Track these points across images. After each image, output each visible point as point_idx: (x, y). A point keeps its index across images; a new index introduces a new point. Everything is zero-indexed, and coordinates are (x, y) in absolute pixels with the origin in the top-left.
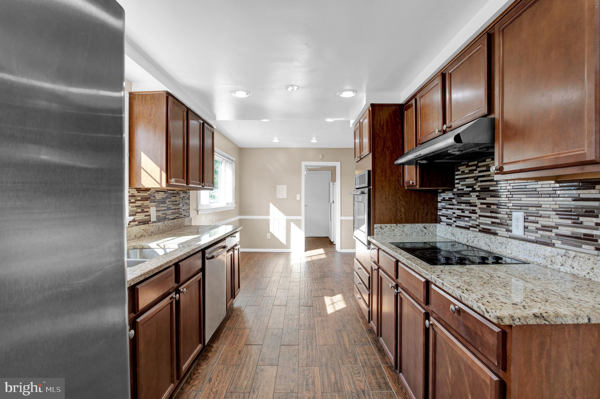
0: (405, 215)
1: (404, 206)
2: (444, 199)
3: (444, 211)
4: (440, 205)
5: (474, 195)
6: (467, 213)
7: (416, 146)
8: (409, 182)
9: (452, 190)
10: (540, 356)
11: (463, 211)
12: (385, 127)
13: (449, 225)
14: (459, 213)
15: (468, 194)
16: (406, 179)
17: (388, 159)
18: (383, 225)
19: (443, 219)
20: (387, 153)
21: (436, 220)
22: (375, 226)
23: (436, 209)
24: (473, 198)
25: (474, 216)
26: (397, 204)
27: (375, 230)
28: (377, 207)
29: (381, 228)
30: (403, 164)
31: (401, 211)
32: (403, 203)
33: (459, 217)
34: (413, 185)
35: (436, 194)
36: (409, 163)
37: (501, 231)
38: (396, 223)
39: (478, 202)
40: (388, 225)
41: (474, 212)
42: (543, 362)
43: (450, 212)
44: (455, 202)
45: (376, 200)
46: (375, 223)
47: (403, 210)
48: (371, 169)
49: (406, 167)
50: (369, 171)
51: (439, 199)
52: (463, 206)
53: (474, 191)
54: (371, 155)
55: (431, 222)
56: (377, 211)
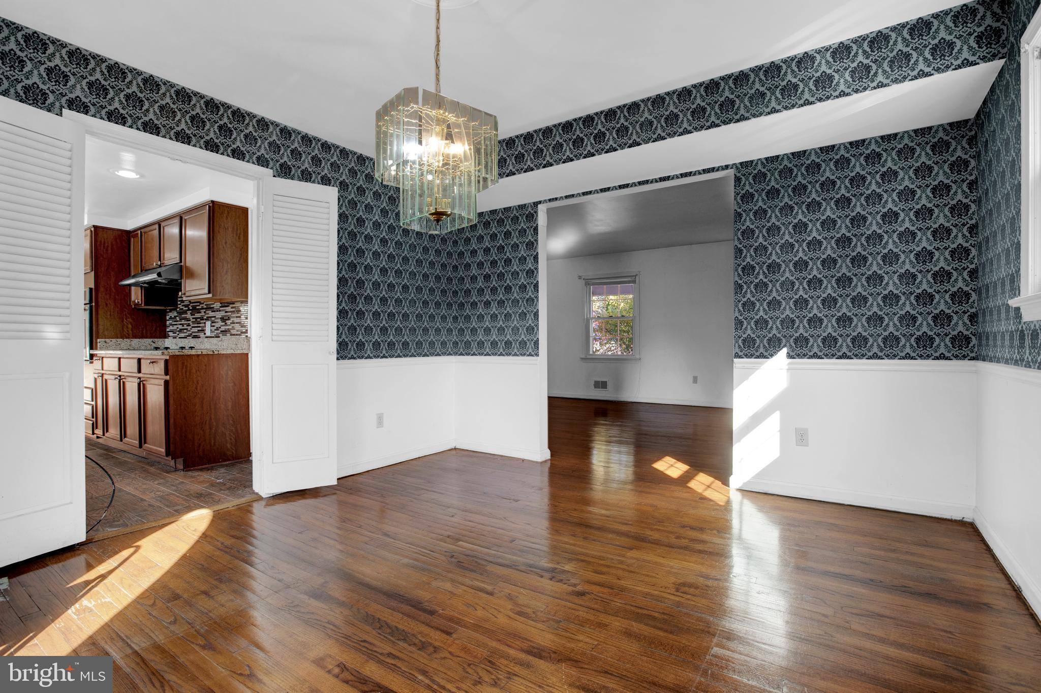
0: (132, 330)
1: (131, 323)
2: (171, 318)
3: (171, 328)
4: (168, 323)
5: (189, 312)
6: (185, 327)
7: (141, 271)
8: (134, 301)
9: (175, 309)
10: (183, 368)
11: (183, 325)
12: (109, 249)
13: (175, 338)
14: (180, 327)
15: (185, 312)
16: (133, 298)
17: (113, 279)
18: (107, 340)
19: (171, 334)
20: (112, 273)
21: (165, 336)
22: (98, 340)
23: (165, 326)
24: (189, 316)
25: (189, 328)
26: (123, 321)
27: (99, 344)
28: (101, 322)
29: (105, 342)
30: (130, 285)
31: (127, 327)
32: (130, 320)
33: (181, 331)
34: (138, 304)
35: (164, 313)
36: (136, 284)
37: (202, 335)
38: (122, 337)
39: (191, 317)
40: (114, 340)
41: (189, 325)
42: (184, 370)
43: (175, 327)
44: (178, 319)
45: (99, 316)
46: (98, 337)
47: (130, 326)
48: (93, 286)
49: (133, 288)
50: (91, 289)
51: (168, 318)
52: (183, 322)
53: (189, 310)
54: (93, 273)
55: (160, 338)
56: (101, 327)
